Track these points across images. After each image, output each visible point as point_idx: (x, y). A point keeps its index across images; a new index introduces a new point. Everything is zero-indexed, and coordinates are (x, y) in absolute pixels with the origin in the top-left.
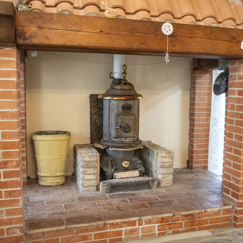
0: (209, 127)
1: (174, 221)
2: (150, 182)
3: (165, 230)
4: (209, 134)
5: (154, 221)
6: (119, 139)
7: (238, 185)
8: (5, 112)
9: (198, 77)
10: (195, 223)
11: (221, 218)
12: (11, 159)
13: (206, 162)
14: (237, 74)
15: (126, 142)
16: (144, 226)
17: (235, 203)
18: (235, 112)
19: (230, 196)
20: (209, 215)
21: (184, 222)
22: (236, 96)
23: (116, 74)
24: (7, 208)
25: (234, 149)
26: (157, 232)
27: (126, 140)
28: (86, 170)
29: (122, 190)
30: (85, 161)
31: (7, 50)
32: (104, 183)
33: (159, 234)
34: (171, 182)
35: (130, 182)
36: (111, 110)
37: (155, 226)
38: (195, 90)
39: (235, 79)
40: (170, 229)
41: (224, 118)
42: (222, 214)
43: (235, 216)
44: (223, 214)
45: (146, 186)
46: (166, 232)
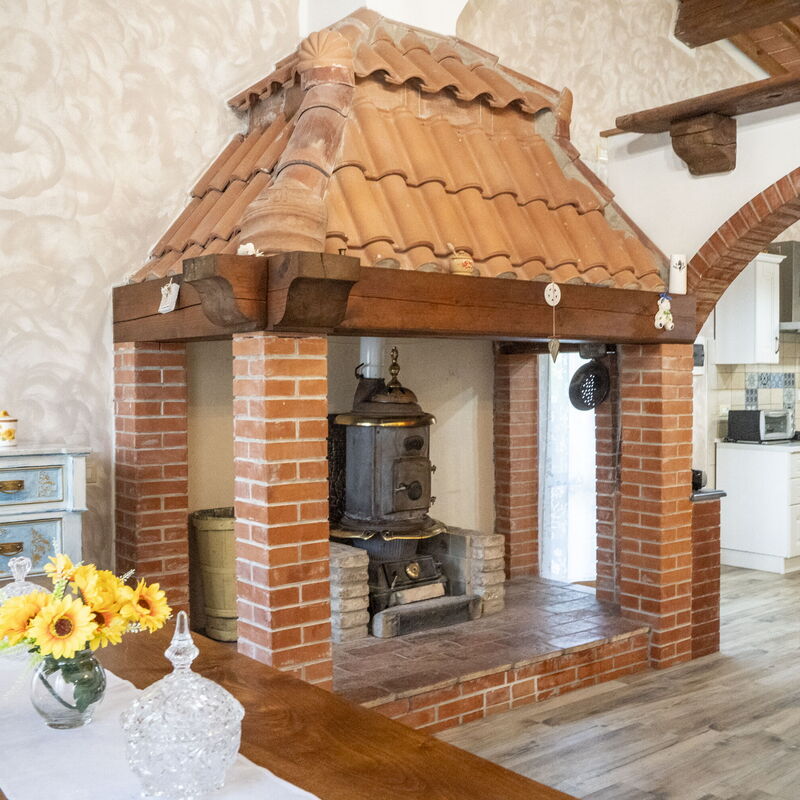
0: (537, 479)
1: (562, 668)
2: (471, 606)
3: (549, 687)
4: (537, 495)
5: (532, 670)
6: (398, 515)
7: (657, 586)
8: (307, 464)
9: (513, 368)
10: (595, 668)
11: (632, 655)
12: (315, 561)
13: (535, 559)
14: (641, 371)
15: (413, 522)
16: (516, 682)
17: (651, 623)
18: (641, 443)
19: (639, 611)
20: (615, 650)
21: (576, 667)
22: (642, 413)
23: (368, 368)
24: (307, 664)
25: (642, 516)
26: (537, 693)
27: (411, 516)
28: (349, 588)
29: (423, 627)
30: (348, 569)
31: (313, 341)
32: (387, 614)
33: (540, 697)
34: (502, 601)
35: (435, 609)
36: (378, 449)
37: (533, 681)
38: (509, 398)
39: (637, 381)
40: (557, 684)
41: (594, 458)
42: (632, 646)
43: (654, 649)
44: (635, 647)
45: (464, 613)
46: (551, 692)
